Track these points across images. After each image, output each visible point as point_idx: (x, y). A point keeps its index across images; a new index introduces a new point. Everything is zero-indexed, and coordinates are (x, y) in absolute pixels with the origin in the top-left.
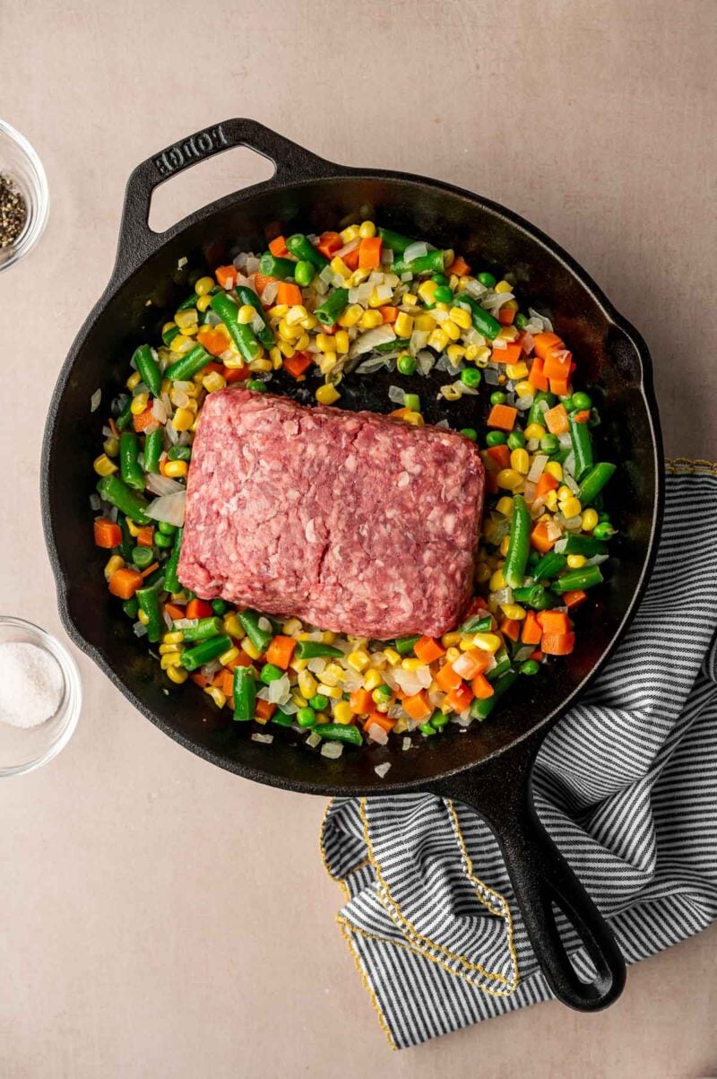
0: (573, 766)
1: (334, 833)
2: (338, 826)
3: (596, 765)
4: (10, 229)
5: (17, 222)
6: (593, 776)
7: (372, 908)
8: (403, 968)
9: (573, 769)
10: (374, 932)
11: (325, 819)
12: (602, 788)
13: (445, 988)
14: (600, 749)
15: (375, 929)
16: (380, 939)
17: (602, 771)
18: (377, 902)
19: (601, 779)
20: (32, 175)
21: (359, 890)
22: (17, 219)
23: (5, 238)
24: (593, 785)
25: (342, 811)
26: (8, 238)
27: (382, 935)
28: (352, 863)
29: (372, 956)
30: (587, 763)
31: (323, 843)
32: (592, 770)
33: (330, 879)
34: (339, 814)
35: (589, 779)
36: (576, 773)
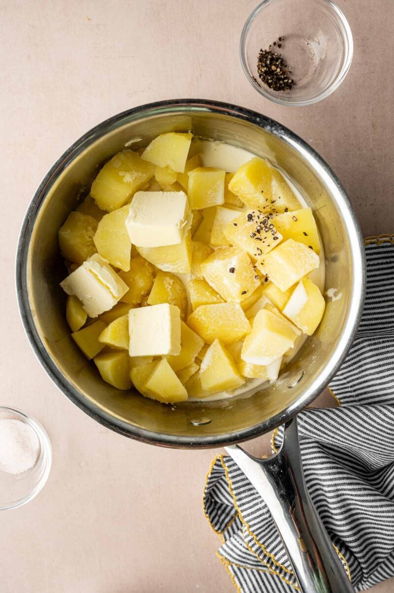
0: (369, 446)
1: (211, 502)
2: (213, 498)
3: (386, 444)
6: (384, 451)
7: (241, 551)
8: (263, 581)
9: (370, 448)
10: (244, 564)
11: (204, 495)
12: (390, 457)
14: (388, 433)
15: (244, 562)
16: (249, 568)
17: (389, 446)
18: (243, 547)
19: (389, 452)
21: (230, 536)
24: (383, 456)
25: (215, 488)
27: (249, 566)
28: (227, 520)
29: (242, 575)
30: (379, 443)
31: (206, 511)
32: (383, 447)
33: (216, 534)
34: (213, 490)
35: (381, 453)
36: (372, 450)
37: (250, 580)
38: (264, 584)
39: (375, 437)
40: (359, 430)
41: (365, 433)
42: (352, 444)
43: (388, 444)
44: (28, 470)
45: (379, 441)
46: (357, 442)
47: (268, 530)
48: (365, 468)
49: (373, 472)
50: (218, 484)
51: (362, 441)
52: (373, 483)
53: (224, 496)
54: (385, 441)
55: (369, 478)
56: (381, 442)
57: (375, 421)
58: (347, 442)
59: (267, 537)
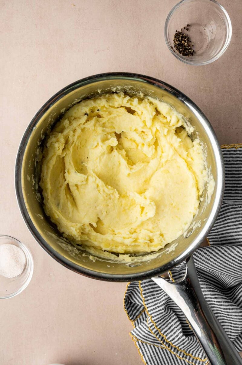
0: (227, 271)
1: (128, 302)
2: (129, 300)
7: (145, 332)
8: (157, 353)
9: (227, 273)
10: (146, 341)
11: (125, 297)
12: (239, 279)
13: (173, 360)
15: (146, 340)
16: (149, 344)
18: (147, 330)
19: (238, 275)
21: (138, 324)
24: (235, 278)
27: (149, 342)
28: (137, 314)
29: (144, 348)
31: (125, 307)
32: (235, 272)
33: (130, 321)
34: (130, 295)
35: (234, 276)
36: (229, 274)
37: (149, 351)
38: (157, 354)
39: (231, 266)
40: (221, 261)
41: (225, 263)
42: (217, 269)
43: (238, 270)
45: (233, 268)
46: (220, 268)
47: (162, 321)
48: (223, 287)
49: (228, 289)
50: (133, 292)
51: (223, 268)
52: (228, 295)
53: (136, 299)
54: (237, 268)
55: (225, 293)
56: (234, 269)
57: (231, 256)
58: (214, 268)
59: (162, 324)
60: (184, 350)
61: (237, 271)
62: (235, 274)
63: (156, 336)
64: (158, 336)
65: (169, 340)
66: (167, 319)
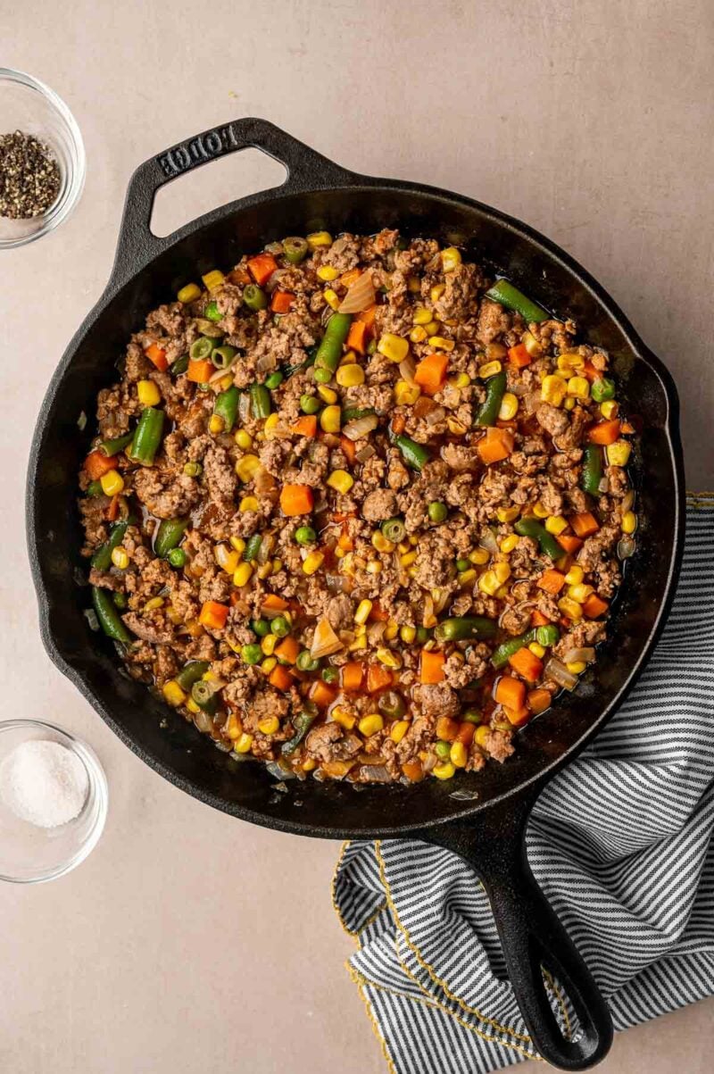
1: (346, 883)
2: (349, 877)
3: (630, 822)
4: (42, 198)
5: (50, 191)
6: (626, 832)
7: (384, 963)
8: (414, 1016)
9: (604, 827)
10: (387, 986)
11: (336, 875)
12: (634, 843)
13: (457, 1036)
14: (634, 806)
15: (388, 982)
16: (394, 992)
17: (635, 827)
18: (389, 958)
19: (634, 835)
20: (69, 144)
21: (370, 940)
22: (51, 187)
23: (36, 207)
24: (624, 841)
25: (354, 863)
26: (40, 207)
27: (394, 989)
28: (367, 914)
29: (383, 1003)
30: (619, 820)
31: (336, 899)
32: (625, 826)
33: (347, 935)
34: (351, 866)
35: (622, 836)
36: (608, 831)
37: (395, 1011)
38: (416, 1021)
39: (614, 811)
40: (589, 798)
41: (599, 804)
42: (578, 818)
43: (633, 823)
44: (69, 822)
45: (619, 817)
46: (586, 815)
47: (436, 943)
48: (596, 856)
49: (608, 863)
50: (358, 857)
51: (593, 815)
52: (604, 880)
53: (367, 876)
54: (629, 819)
55: (600, 873)
56: (622, 819)
57: (616, 787)
58: (570, 814)
59: (437, 953)
60: (494, 1018)
61: (630, 825)
62: (624, 832)
63: (421, 983)
64: (425, 985)
65: (457, 994)
66: (449, 937)
